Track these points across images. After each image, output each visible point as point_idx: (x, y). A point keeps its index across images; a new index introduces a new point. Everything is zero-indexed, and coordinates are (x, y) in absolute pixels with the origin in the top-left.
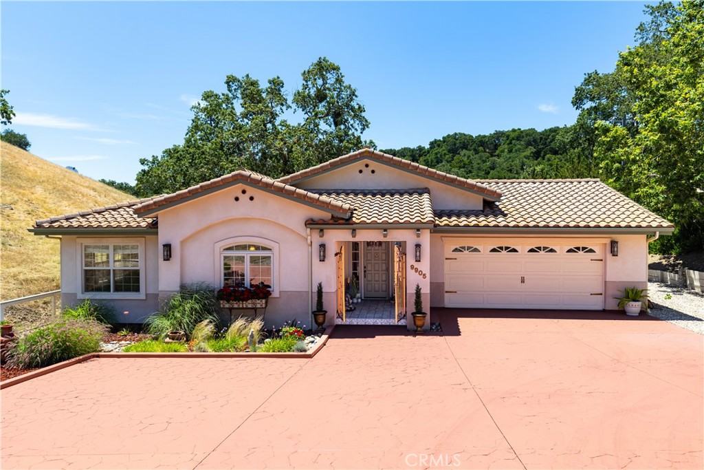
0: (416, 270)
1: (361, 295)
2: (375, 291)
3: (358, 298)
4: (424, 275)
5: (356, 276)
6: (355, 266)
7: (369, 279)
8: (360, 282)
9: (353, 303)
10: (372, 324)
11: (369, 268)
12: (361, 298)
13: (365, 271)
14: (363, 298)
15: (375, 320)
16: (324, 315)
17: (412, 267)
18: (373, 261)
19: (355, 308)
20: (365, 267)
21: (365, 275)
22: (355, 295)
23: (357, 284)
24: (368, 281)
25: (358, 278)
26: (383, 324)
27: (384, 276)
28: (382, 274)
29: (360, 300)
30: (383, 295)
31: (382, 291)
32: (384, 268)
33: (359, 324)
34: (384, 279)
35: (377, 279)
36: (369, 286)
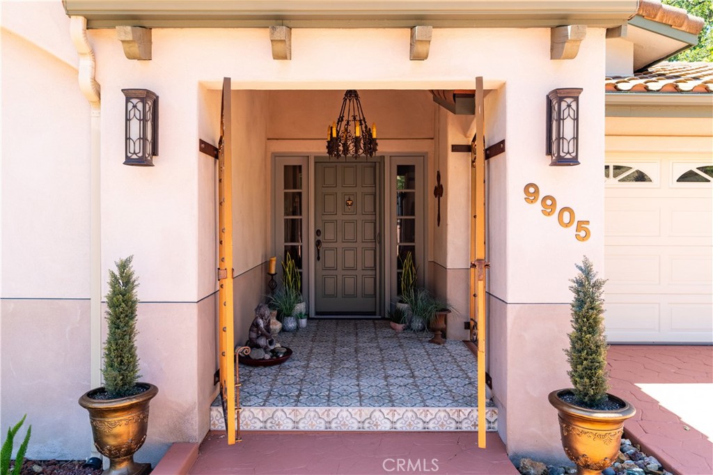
0: (549, 204)
1: (308, 307)
2: (346, 296)
3: (300, 316)
4: (582, 225)
5: (294, 254)
6: (293, 231)
7: (330, 263)
8: (304, 270)
9: (283, 330)
10: (354, 427)
11: (329, 234)
12: (307, 315)
13: (318, 243)
14: (312, 315)
15: (367, 411)
16: (143, 407)
17: (531, 191)
18: (339, 217)
19: (289, 353)
20: (318, 233)
21: (318, 251)
22: (292, 308)
23: (298, 277)
24: (325, 268)
25: (299, 263)
26: (400, 426)
27: (370, 254)
28: (365, 249)
29: (304, 322)
30: (368, 305)
31: (364, 296)
32: (369, 234)
33: (302, 426)
34: (369, 263)
35: (350, 263)
36: (330, 282)
